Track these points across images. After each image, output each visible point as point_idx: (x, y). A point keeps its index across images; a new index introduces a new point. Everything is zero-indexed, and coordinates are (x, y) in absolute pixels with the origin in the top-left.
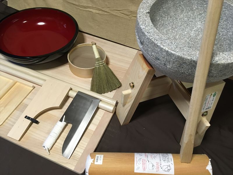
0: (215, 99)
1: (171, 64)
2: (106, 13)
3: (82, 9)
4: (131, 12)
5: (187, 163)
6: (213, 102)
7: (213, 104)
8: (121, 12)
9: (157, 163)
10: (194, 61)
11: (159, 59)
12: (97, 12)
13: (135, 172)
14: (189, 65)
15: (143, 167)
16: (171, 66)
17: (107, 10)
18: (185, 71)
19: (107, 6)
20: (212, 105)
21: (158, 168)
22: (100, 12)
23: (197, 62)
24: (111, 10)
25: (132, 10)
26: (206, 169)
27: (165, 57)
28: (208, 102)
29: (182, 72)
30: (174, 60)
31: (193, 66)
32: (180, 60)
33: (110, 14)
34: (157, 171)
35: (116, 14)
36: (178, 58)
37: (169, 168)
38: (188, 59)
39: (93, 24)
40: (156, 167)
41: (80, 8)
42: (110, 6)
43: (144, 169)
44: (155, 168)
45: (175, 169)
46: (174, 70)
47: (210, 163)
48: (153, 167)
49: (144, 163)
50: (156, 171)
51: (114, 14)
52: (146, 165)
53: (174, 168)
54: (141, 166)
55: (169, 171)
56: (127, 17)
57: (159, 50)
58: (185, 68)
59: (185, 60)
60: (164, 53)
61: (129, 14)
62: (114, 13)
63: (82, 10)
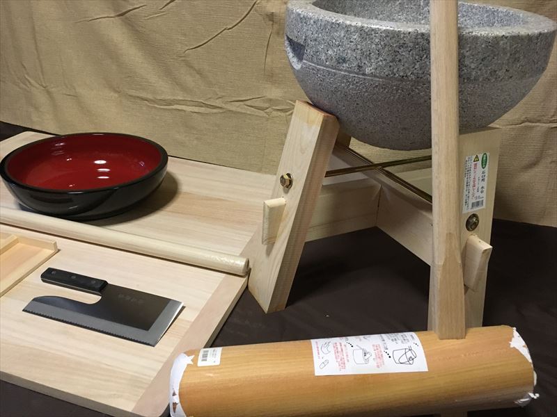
0: (486, 174)
1: (373, 61)
2: (215, 111)
3: (162, 107)
4: (271, 100)
5: (457, 339)
6: (485, 184)
7: (485, 190)
8: (249, 103)
9: (377, 347)
10: (423, 34)
11: (344, 61)
12: (196, 109)
13: (316, 374)
14: (414, 48)
15: (339, 360)
16: (374, 65)
17: (218, 103)
18: (407, 71)
19: (217, 94)
20: (484, 195)
21: (381, 357)
22: (202, 110)
23: (429, 36)
24: (226, 103)
25: (271, 97)
26: (512, 346)
27: (359, 47)
28: (474, 182)
29: (402, 74)
30: (380, 46)
31: (423, 51)
32: (393, 41)
33: (224, 110)
34: (378, 366)
35: (239, 110)
36: (387, 36)
37: (409, 354)
38: (409, 33)
39: (186, 137)
40: (374, 356)
41: (156, 106)
42: (223, 94)
43: (342, 365)
44: (371, 359)
45: (426, 356)
46: (382, 74)
47: (516, 334)
48: (366, 357)
49: (340, 350)
50: (376, 365)
51: (234, 109)
52: (347, 353)
53: (425, 352)
54: (331, 357)
55: (411, 362)
56: (262, 113)
57: (343, 35)
58: (405, 60)
59: (402, 35)
60: (355, 37)
61: (266, 105)
62: (233, 107)
63: (161, 109)
